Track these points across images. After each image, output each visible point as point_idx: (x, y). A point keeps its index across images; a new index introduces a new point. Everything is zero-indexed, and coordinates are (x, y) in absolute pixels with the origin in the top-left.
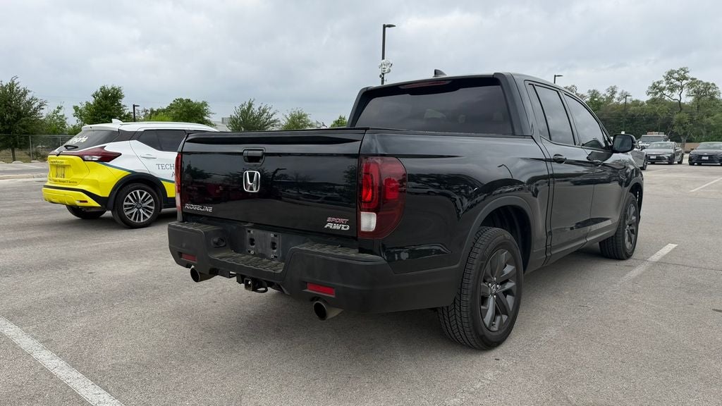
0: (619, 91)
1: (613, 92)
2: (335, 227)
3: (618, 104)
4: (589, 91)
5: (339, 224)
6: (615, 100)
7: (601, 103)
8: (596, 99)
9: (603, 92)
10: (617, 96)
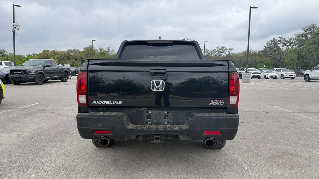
0: (111, 49)
1: (109, 50)
2: (216, 104)
3: (110, 54)
4: (100, 48)
5: (218, 102)
6: (110, 53)
7: (105, 53)
8: (103, 52)
9: (105, 49)
10: (110, 51)
